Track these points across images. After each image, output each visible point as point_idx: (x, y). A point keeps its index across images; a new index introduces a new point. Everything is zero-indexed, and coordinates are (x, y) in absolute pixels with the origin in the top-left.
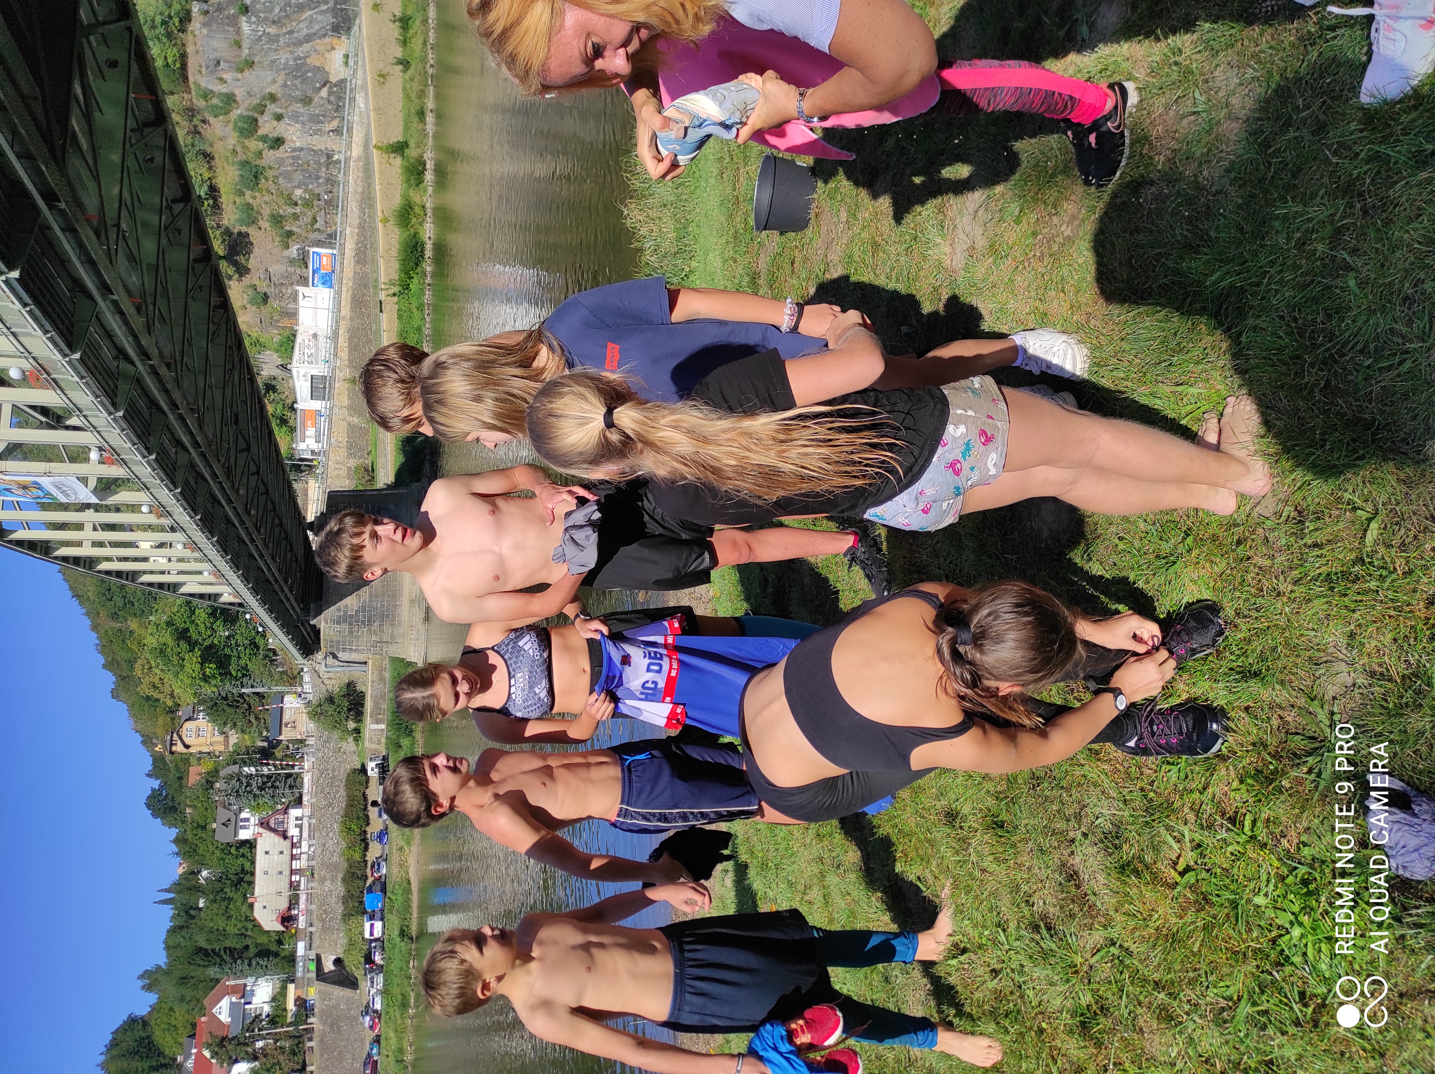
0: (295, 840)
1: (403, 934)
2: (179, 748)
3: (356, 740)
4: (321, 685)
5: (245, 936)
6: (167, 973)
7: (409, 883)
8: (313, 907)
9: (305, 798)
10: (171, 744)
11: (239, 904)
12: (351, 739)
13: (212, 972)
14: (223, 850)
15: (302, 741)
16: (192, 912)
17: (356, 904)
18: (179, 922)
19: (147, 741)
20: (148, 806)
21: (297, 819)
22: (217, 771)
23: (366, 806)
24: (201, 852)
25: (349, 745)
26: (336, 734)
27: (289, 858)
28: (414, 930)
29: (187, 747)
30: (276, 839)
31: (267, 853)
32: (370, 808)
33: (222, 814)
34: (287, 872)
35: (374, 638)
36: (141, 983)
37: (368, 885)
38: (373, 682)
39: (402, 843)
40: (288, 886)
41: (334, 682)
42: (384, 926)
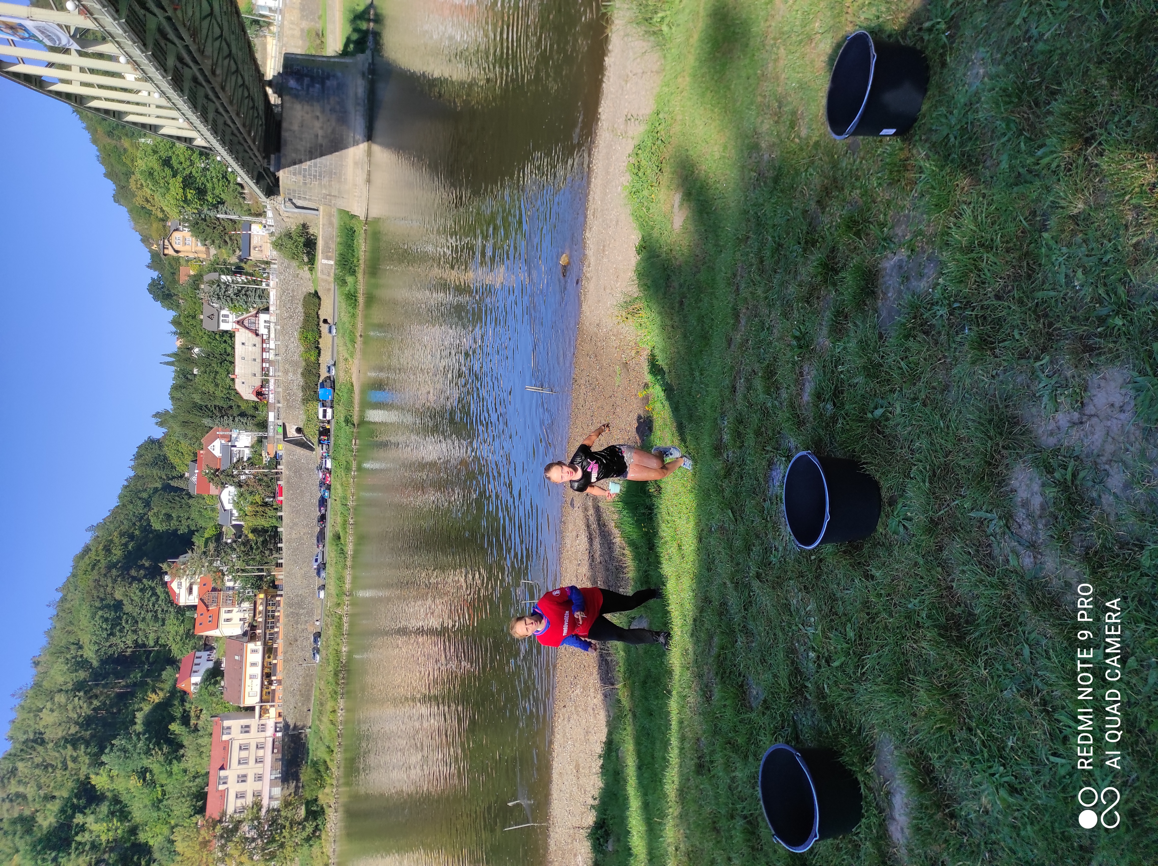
0: (265, 337)
1: (347, 421)
2: (170, 252)
3: (311, 270)
4: (282, 222)
5: (230, 400)
6: (173, 417)
7: (352, 385)
8: (280, 390)
9: (272, 309)
10: (164, 248)
11: (224, 376)
12: (306, 268)
13: (207, 421)
14: (209, 336)
15: (267, 263)
16: (189, 376)
17: (312, 393)
18: (180, 382)
19: (146, 240)
20: (150, 291)
21: (265, 321)
22: (202, 276)
23: (318, 322)
24: (192, 334)
25: (304, 273)
26: (295, 263)
27: (260, 350)
28: (356, 419)
29: (177, 252)
30: (251, 335)
31: (243, 344)
32: (321, 323)
33: (207, 310)
34: (259, 360)
35: (324, 191)
36: (155, 420)
37: (321, 381)
38: (323, 225)
39: (347, 356)
40: (260, 370)
41: (292, 220)
42: (333, 412)
